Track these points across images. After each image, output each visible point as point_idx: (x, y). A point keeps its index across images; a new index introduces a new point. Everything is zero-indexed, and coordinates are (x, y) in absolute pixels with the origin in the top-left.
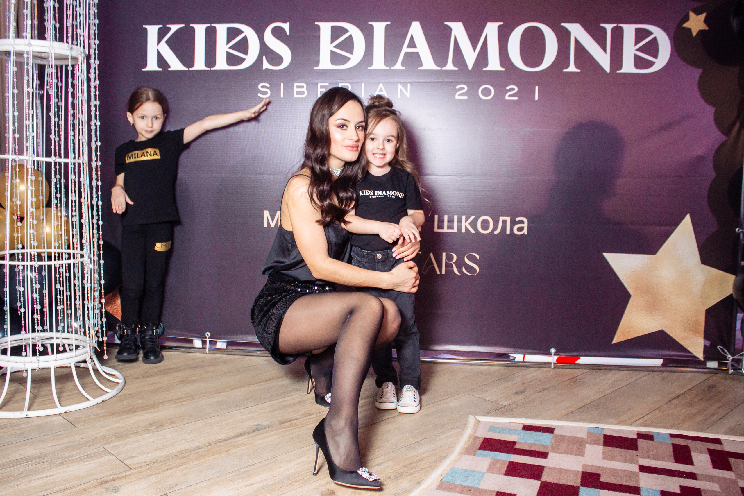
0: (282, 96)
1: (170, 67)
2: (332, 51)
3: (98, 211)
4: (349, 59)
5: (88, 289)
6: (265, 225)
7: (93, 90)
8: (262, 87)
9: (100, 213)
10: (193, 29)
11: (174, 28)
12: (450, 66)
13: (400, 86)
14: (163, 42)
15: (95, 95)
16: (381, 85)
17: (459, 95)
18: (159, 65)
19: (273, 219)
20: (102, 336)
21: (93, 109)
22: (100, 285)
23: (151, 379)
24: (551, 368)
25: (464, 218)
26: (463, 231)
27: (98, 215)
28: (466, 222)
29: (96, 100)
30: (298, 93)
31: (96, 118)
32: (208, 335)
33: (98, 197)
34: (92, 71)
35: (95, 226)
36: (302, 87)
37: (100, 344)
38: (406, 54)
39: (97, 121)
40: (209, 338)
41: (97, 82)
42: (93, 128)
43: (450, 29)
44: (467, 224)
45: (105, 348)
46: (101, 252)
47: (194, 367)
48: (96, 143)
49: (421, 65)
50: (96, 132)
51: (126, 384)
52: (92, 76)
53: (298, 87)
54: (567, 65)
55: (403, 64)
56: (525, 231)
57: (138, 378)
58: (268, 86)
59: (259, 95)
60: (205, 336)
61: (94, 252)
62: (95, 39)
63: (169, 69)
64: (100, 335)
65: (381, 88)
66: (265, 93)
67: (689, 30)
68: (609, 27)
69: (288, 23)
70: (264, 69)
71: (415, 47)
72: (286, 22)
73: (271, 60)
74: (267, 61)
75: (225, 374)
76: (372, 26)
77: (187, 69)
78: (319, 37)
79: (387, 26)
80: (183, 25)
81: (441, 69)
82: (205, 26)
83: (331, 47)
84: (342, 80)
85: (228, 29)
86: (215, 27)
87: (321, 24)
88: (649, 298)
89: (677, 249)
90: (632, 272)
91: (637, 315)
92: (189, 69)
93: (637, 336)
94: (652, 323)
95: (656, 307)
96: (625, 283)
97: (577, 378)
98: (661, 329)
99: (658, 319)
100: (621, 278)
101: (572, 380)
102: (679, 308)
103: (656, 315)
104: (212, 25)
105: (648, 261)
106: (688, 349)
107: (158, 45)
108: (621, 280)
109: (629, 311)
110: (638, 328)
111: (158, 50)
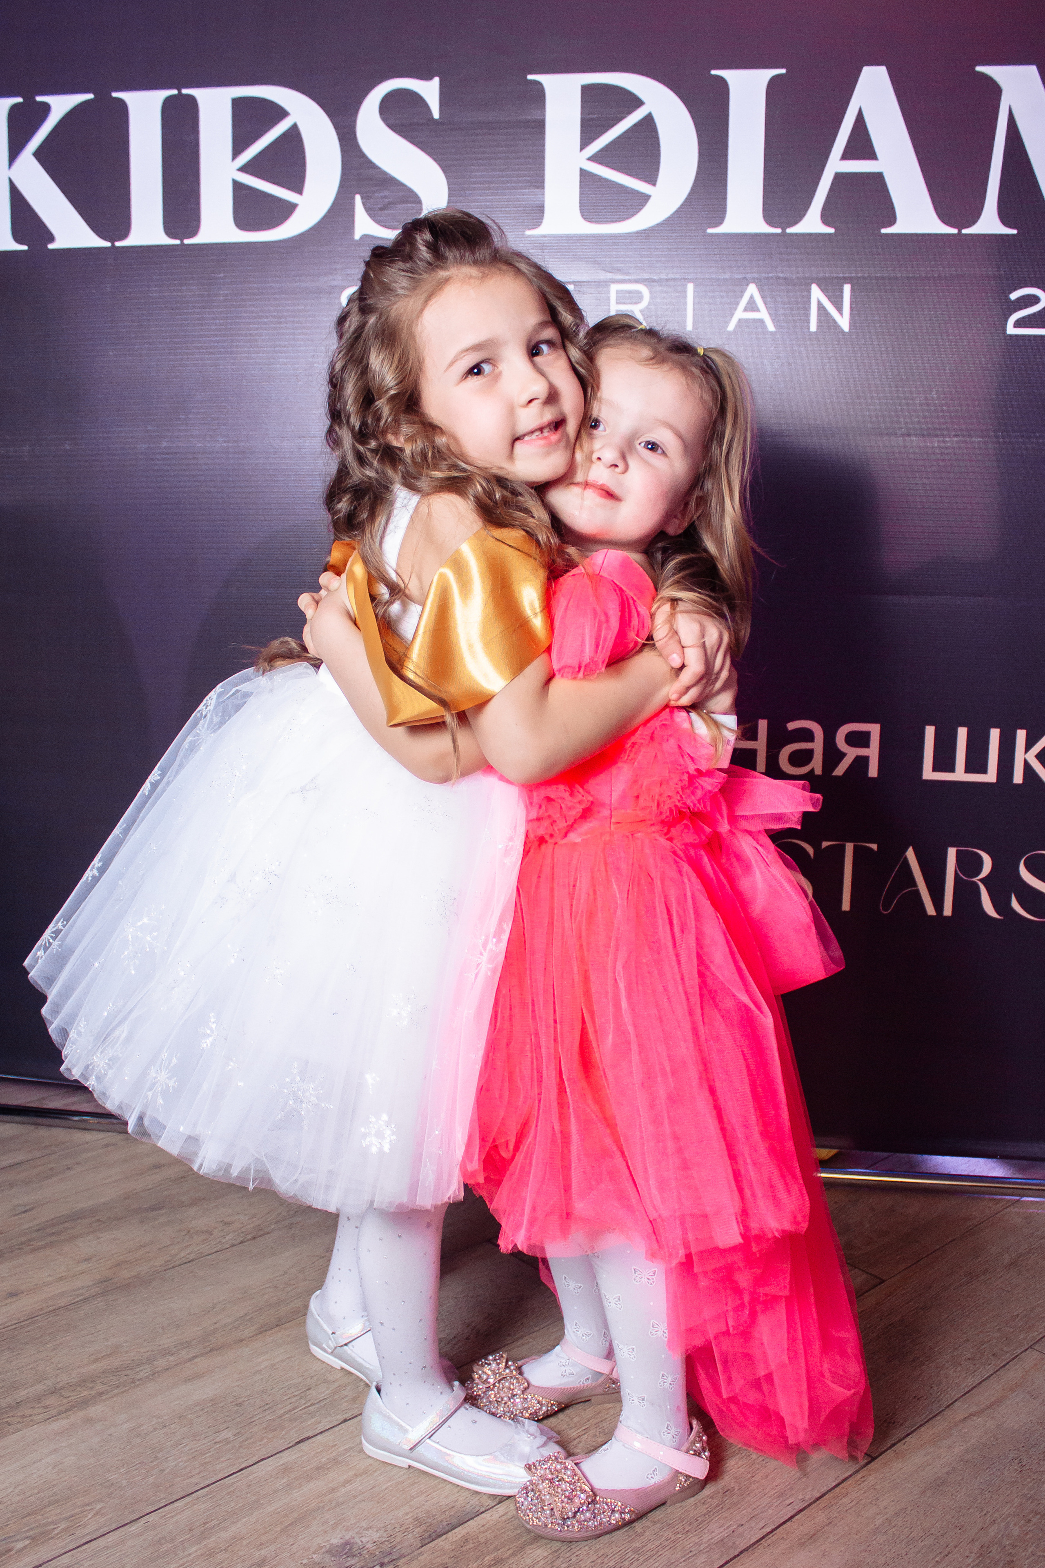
1: (52, 239)
2: (583, 173)
4: (645, 198)
10: (122, 108)
11: (60, 105)
12: (989, 222)
13: (816, 293)
14: (28, 155)
16: (752, 289)
17: (1018, 324)
18: (17, 236)
25: (1021, 735)
26: (1018, 778)
28: (1027, 749)
38: (839, 177)
43: (994, 90)
44: (1031, 757)
49: (891, 219)
55: (826, 218)
63: (51, 246)
65: (752, 297)
69: (436, 80)
70: (357, 236)
71: (871, 155)
72: (428, 77)
73: (381, 209)
74: (368, 210)
75: (242, 1242)
76: (723, 85)
77: (108, 244)
78: (540, 125)
79: (773, 83)
80: (90, 96)
81: (960, 231)
82: (159, 96)
83: (582, 160)
84: (618, 270)
85: (237, 103)
86: (192, 100)
87: (548, 81)
92: (113, 244)
104: (184, 91)
107: (11, 164)
111: (11, 181)
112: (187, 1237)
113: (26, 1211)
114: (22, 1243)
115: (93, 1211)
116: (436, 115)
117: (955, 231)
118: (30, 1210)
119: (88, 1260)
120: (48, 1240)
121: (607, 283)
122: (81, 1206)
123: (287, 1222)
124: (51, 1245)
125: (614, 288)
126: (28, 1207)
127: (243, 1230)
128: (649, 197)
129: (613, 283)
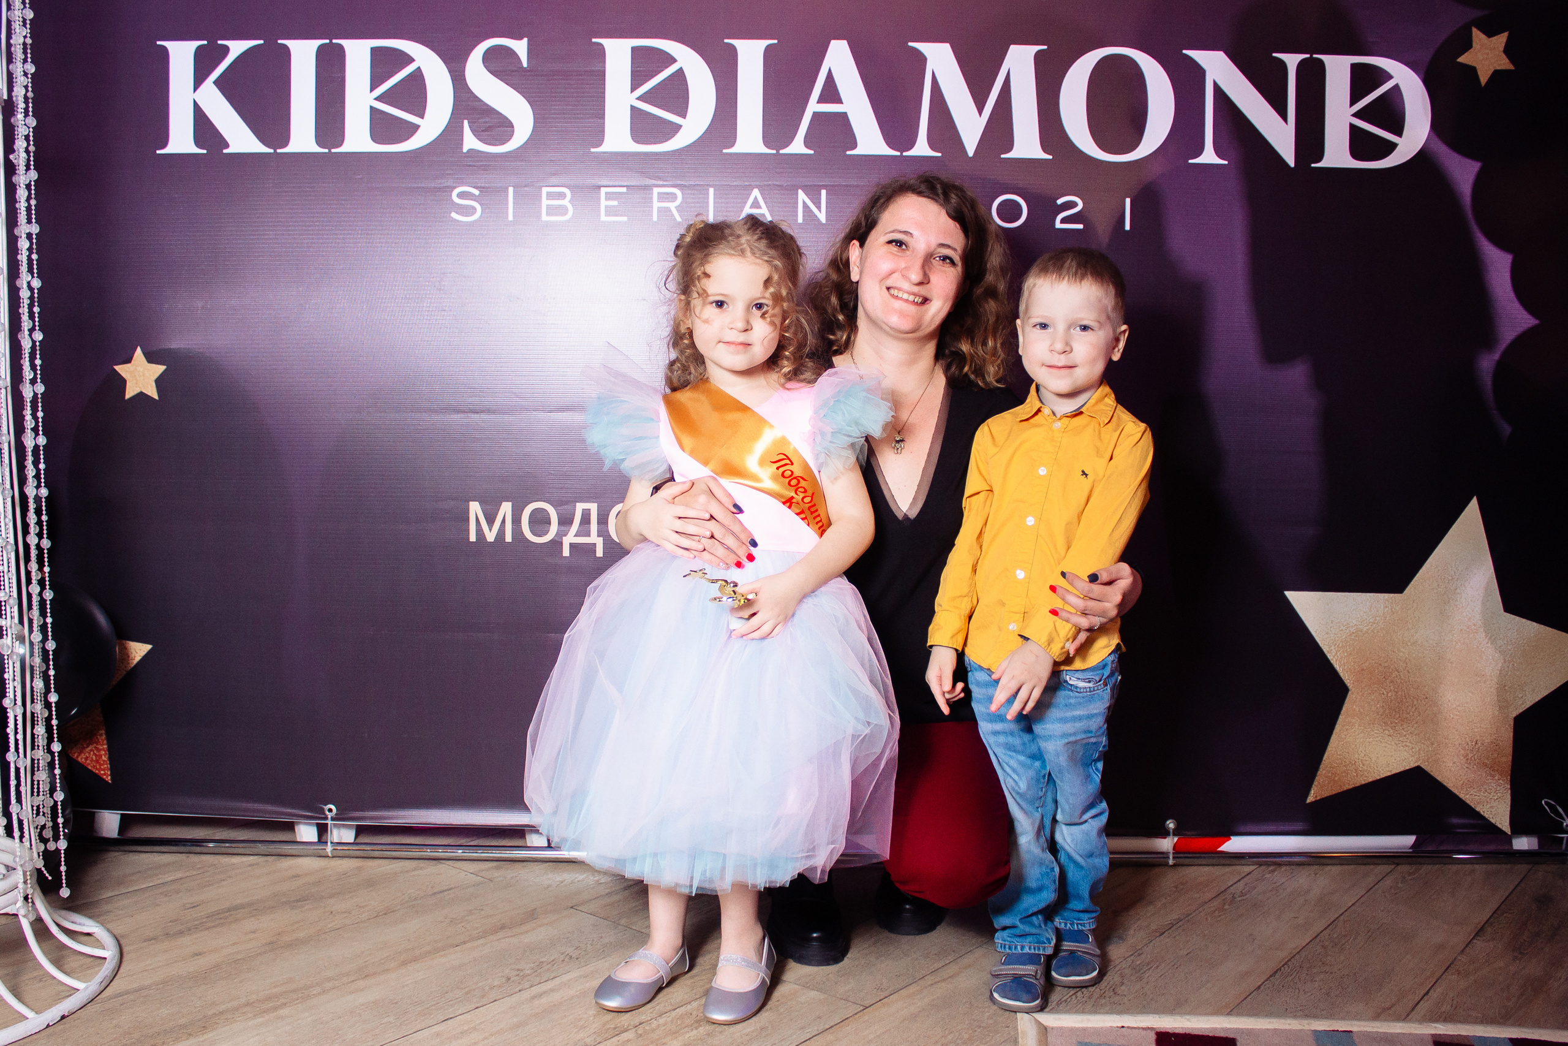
0: (511, 218)
1: (227, 146)
2: (633, 108)
3: (38, 512)
4: (678, 128)
5: (16, 720)
6: (473, 538)
7: (22, 194)
8: (461, 195)
9: (44, 518)
10: (287, 51)
11: (237, 48)
12: (922, 148)
13: (802, 195)
14: (209, 84)
15: (29, 209)
16: (756, 193)
18: (198, 143)
19: (490, 521)
20: (56, 838)
21: (24, 244)
22: (47, 705)
23: (186, 940)
24: (1167, 864)
27: (39, 523)
29: (29, 221)
30: (551, 210)
31: (30, 270)
32: (330, 810)
33: (37, 476)
34: (20, 144)
35: (34, 553)
36: (562, 196)
37: (50, 858)
38: (816, 116)
39: (33, 277)
40: (333, 819)
41: (33, 175)
42: (25, 294)
43: (921, 59)
45: (63, 868)
46: (49, 620)
47: (298, 901)
48: (30, 335)
49: (854, 145)
50: (31, 306)
51: (125, 959)
52: (20, 158)
53: (550, 196)
54: (1199, 150)
55: (807, 144)
57: (154, 939)
58: (476, 192)
59: (454, 215)
60: (325, 814)
61: (31, 621)
62: (25, 61)
63: (225, 151)
64: (48, 834)
65: (756, 198)
66: (471, 211)
67: (1471, 71)
68: (1292, 60)
69: (526, 40)
70: (465, 150)
71: (839, 101)
72: (519, 38)
73: (483, 131)
74: (473, 131)
75: (375, 917)
76: (733, 51)
77: (272, 151)
78: (603, 74)
79: (768, 50)
80: (262, 42)
81: (902, 153)
82: (313, 45)
83: (632, 99)
84: (659, 178)
85: (374, 51)
86: (341, 49)
87: (609, 44)
88: (1388, 693)
89: (1450, 578)
90: (1351, 635)
91: (1362, 735)
92: (275, 151)
93: (1363, 783)
94: (1395, 751)
95: (1405, 715)
96: (1334, 660)
97: (1232, 889)
98: (1416, 765)
99: (1410, 742)
100: (1325, 649)
101: (1224, 898)
102: (1457, 715)
103: (1405, 733)
104: (334, 41)
105: (1386, 607)
106: (1477, 809)
107: (195, 90)
108: (1326, 653)
109: (1343, 726)
110: (1363, 765)
111: (195, 102)
112: (331, 916)
113: (194, 907)
114: (196, 925)
115: (250, 904)
116: (525, 65)
117: (898, 154)
118: (198, 906)
119: (254, 932)
121: (649, 188)
123: (410, 904)
125: (656, 190)
127: (375, 910)
128: (680, 127)
129: (655, 187)
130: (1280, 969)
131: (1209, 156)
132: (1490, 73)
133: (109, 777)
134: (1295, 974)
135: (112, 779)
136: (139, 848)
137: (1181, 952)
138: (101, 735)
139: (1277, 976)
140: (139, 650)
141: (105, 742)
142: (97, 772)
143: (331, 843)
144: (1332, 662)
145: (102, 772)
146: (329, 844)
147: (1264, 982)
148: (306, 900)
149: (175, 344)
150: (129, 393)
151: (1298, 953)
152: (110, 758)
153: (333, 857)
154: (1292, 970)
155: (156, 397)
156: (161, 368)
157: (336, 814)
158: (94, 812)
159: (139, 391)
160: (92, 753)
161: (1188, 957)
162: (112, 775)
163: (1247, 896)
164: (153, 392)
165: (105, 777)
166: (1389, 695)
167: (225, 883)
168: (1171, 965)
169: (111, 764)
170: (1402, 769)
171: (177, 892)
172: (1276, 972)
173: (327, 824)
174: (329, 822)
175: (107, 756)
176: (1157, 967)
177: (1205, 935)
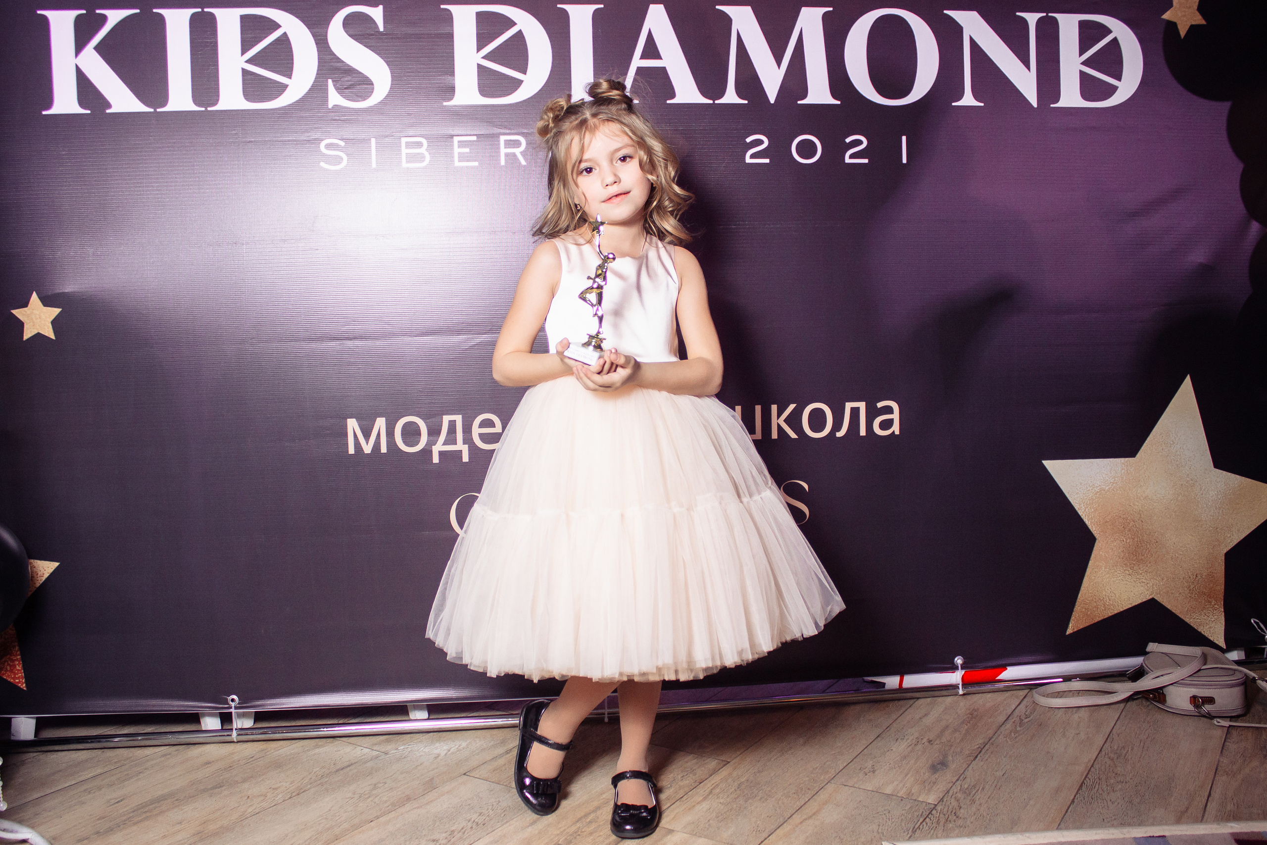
0: (374, 165)
1: (109, 106)
2: (480, 66)
4: (519, 82)
6: (351, 450)
8: (328, 146)
10: (161, 19)
11: (114, 16)
12: (731, 97)
14: (89, 50)
17: (753, 156)
18: (82, 103)
19: (367, 436)
24: (957, 694)
25: (774, 408)
26: (775, 435)
28: (779, 417)
30: (411, 158)
32: (233, 700)
36: (419, 145)
38: (640, 70)
40: (236, 708)
43: (727, 21)
44: (781, 421)
49: (673, 95)
53: (408, 145)
54: (960, 96)
56: (896, 428)
58: (342, 143)
60: (228, 704)
63: (108, 111)
66: (338, 160)
67: (1173, 26)
68: (1032, 18)
69: (381, 7)
70: (330, 106)
71: (658, 56)
72: (375, 5)
73: (345, 89)
74: (337, 89)
75: (290, 798)
76: (565, 14)
77: (152, 110)
78: (450, 36)
79: (596, 13)
80: (138, 11)
81: (714, 101)
82: (188, 12)
83: (478, 58)
84: (506, 128)
85: (243, 18)
86: (212, 16)
87: (454, 9)
88: (1127, 540)
89: (1172, 442)
90: (1096, 494)
91: (1108, 576)
92: (155, 110)
93: (1110, 615)
94: (1134, 586)
95: (1140, 558)
96: (1084, 515)
97: (1017, 712)
98: (1151, 597)
99: (1146, 579)
100: (1076, 507)
101: (1013, 720)
102: (1181, 554)
103: (1141, 572)
104: (206, 10)
105: (1123, 469)
106: (1199, 630)
107: (77, 55)
108: (1077, 510)
109: (1093, 569)
110: (1109, 600)
111: (77, 66)
112: (249, 800)
113: (119, 802)
114: (125, 821)
115: (171, 795)
116: (381, 29)
117: (711, 102)
120: (144, 816)
121: (496, 136)
122: (160, 793)
123: (319, 782)
124: (147, 818)
125: (503, 138)
126: (119, 799)
127: (288, 790)
128: (522, 81)
129: (502, 135)
130: (1083, 783)
131: (968, 100)
132: (1187, 28)
133: (24, 685)
134: (1097, 786)
135: (27, 686)
136: (57, 748)
137: (997, 773)
138: (14, 647)
139: (1084, 788)
140: (45, 568)
141: (19, 653)
142: (12, 680)
143: (236, 729)
144: (1082, 517)
145: (17, 681)
146: (234, 731)
147: (1075, 796)
148: (221, 787)
149: (69, 288)
150: (28, 334)
151: (1092, 766)
152: (24, 668)
153: (238, 742)
154: (1093, 783)
155: (53, 337)
156: (56, 311)
157: (239, 704)
158: (11, 718)
159: (37, 332)
160: (6, 664)
161: (1006, 776)
162: (26, 682)
163: (1031, 717)
164: (49, 333)
165: (20, 685)
166: (1128, 541)
167: (142, 775)
168: (994, 785)
169: (24, 672)
170: (1140, 602)
171: (100, 788)
172: (1081, 786)
173: (232, 712)
174: (233, 710)
175: (21, 666)
176: (983, 789)
177: (1010, 757)
